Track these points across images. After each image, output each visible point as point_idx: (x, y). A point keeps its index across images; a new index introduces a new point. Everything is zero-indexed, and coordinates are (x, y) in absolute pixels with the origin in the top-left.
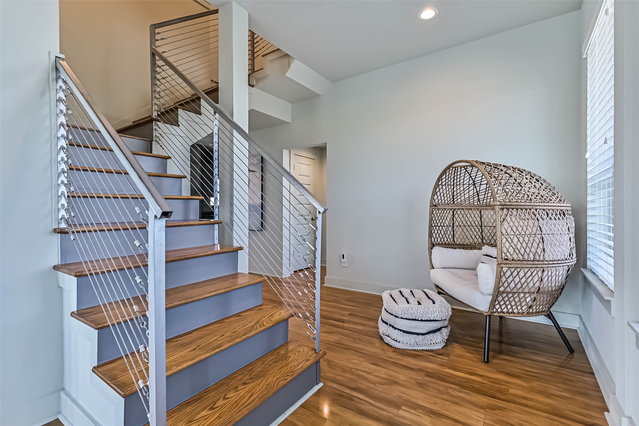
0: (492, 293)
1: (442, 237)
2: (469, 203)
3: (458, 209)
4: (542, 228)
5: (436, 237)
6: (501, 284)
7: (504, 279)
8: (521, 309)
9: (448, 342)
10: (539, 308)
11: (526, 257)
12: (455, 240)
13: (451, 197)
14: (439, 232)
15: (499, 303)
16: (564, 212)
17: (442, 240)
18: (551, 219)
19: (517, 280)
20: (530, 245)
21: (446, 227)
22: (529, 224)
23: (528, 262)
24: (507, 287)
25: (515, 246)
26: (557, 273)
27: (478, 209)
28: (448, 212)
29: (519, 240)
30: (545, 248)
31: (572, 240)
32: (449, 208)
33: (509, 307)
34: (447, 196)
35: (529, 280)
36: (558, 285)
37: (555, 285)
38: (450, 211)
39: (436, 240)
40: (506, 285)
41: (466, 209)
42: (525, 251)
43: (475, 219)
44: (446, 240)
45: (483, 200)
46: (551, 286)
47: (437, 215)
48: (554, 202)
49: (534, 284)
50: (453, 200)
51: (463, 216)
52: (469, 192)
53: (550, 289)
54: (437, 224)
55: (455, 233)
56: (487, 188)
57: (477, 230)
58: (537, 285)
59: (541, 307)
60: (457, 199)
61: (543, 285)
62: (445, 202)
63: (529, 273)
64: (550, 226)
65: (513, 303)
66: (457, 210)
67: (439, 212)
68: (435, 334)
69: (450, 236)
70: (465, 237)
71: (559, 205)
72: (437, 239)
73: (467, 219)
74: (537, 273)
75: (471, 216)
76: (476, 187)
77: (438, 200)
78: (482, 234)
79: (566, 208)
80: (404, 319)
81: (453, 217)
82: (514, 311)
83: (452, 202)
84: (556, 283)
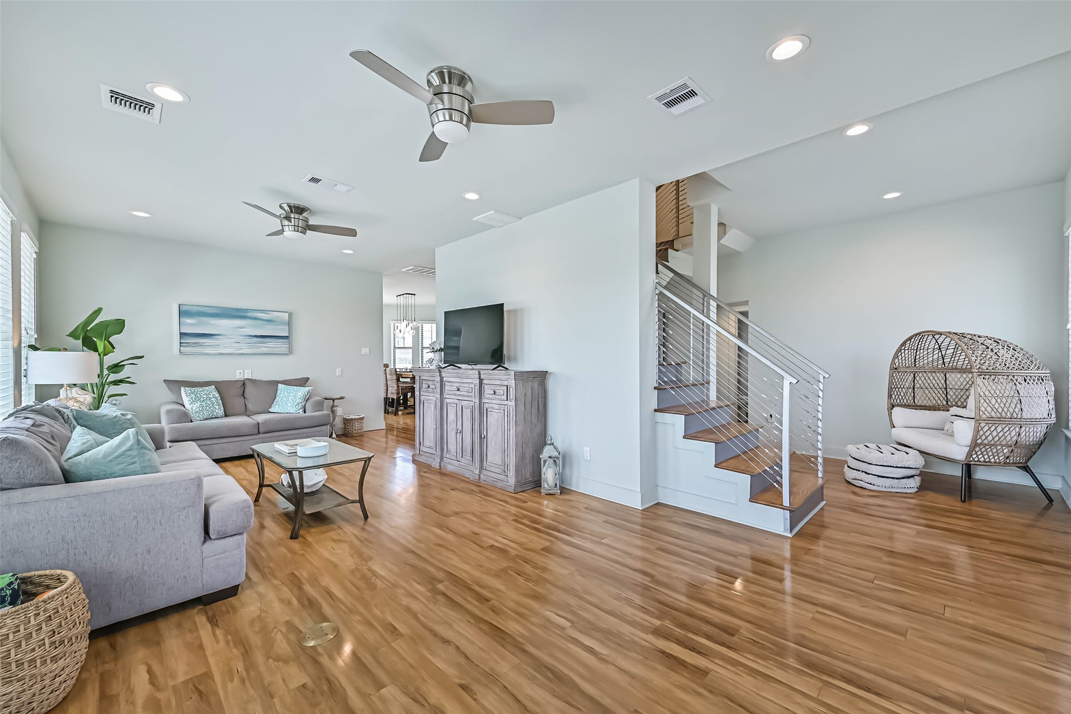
0: (969, 444)
1: (902, 398)
2: (932, 366)
3: (920, 372)
4: (1020, 392)
5: (895, 398)
6: (978, 437)
7: (981, 433)
8: (999, 458)
9: (921, 488)
10: (1016, 459)
11: (1004, 415)
12: (916, 402)
13: (913, 360)
14: (899, 393)
15: (976, 453)
16: (1042, 378)
17: (902, 401)
18: (1028, 383)
19: (995, 434)
20: (1007, 405)
21: (906, 389)
22: (1007, 388)
23: (1006, 419)
24: (985, 439)
25: (993, 405)
26: (1035, 430)
27: (942, 372)
28: (909, 374)
29: (997, 401)
30: (1023, 408)
31: (1050, 403)
32: (910, 370)
33: (986, 457)
34: (908, 359)
35: (1006, 435)
36: (1036, 440)
37: (1033, 440)
38: (910, 374)
39: (895, 401)
40: (984, 437)
41: (929, 372)
42: (1003, 410)
43: (938, 382)
44: (905, 401)
45: (949, 364)
46: (1029, 441)
47: (897, 378)
48: (1031, 370)
49: (1012, 438)
50: (915, 363)
51: (925, 379)
52: (933, 356)
53: (1028, 443)
54: (897, 386)
55: (916, 394)
56: (954, 352)
57: (941, 392)
58: (1015, 438)
59: (1018, 459)
60: (919, 363)
61: (1021, 439)
62: (905, 365)
63: (1007, 429)
64: (1028, 390)
65: (990, 454)
66: (918, 373)
67: (899, 375)
68: (909, 480)
69: (910, 398)
70: (927, 398)
71: (1037, 372)
72: (897, 400)
73: (929, 382)
74: (1014, 429)
75: (934, 378)
76: (941, 351)
77: (899, 364)
78: (946, 396)
79: (1044, 374)
80: (879, 465)
81: (914, 379)
82: (991, 461)
83: (914, 365)
84: (1033, 438)
